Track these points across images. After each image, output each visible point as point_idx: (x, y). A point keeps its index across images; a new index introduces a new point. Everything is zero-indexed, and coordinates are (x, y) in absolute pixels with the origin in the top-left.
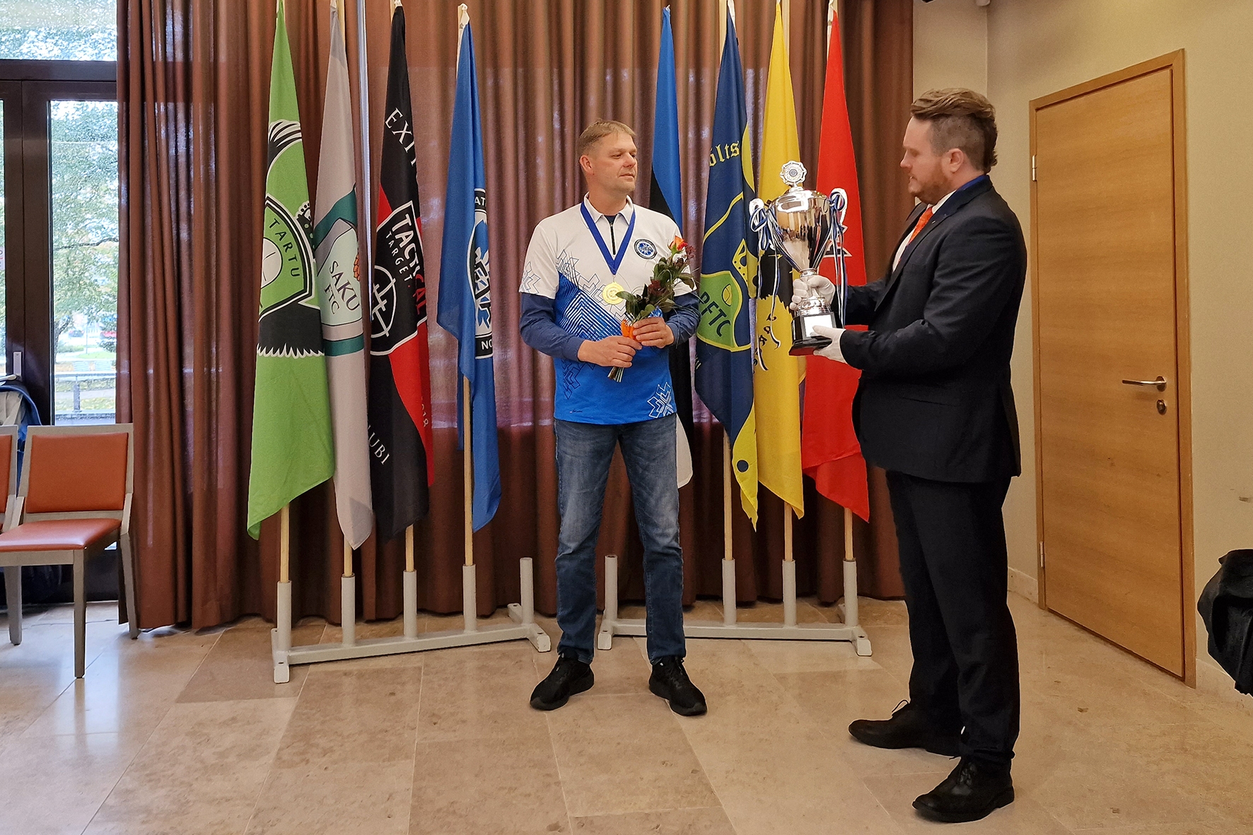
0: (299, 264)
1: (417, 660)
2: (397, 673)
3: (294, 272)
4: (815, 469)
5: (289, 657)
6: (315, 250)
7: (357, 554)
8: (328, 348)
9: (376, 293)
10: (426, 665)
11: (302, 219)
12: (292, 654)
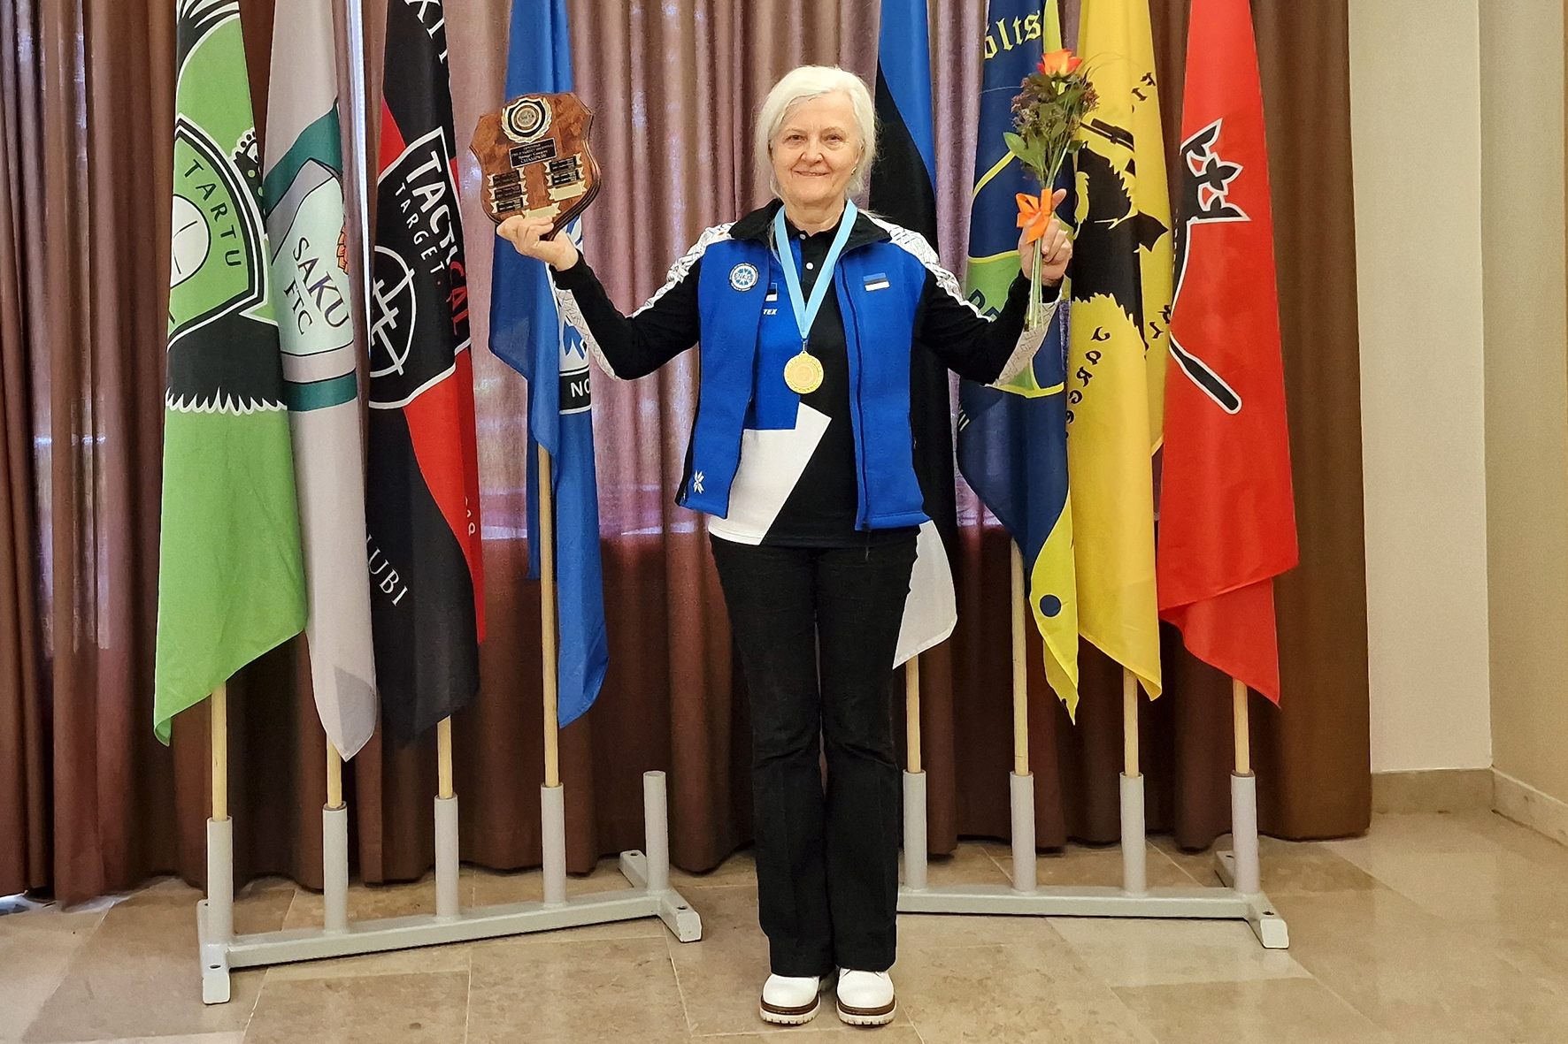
0: (238, 242)
1: (459, 960)
2: (423, 984)
3: (232, 258)
4: (1182, 611)
5: (228, 956)
6: (268, 215)
7: (348, 769)
8: (292, 396)
9: (379, 296)
10: (476, 969)
11: (242, 160)
12: (233, 949)
